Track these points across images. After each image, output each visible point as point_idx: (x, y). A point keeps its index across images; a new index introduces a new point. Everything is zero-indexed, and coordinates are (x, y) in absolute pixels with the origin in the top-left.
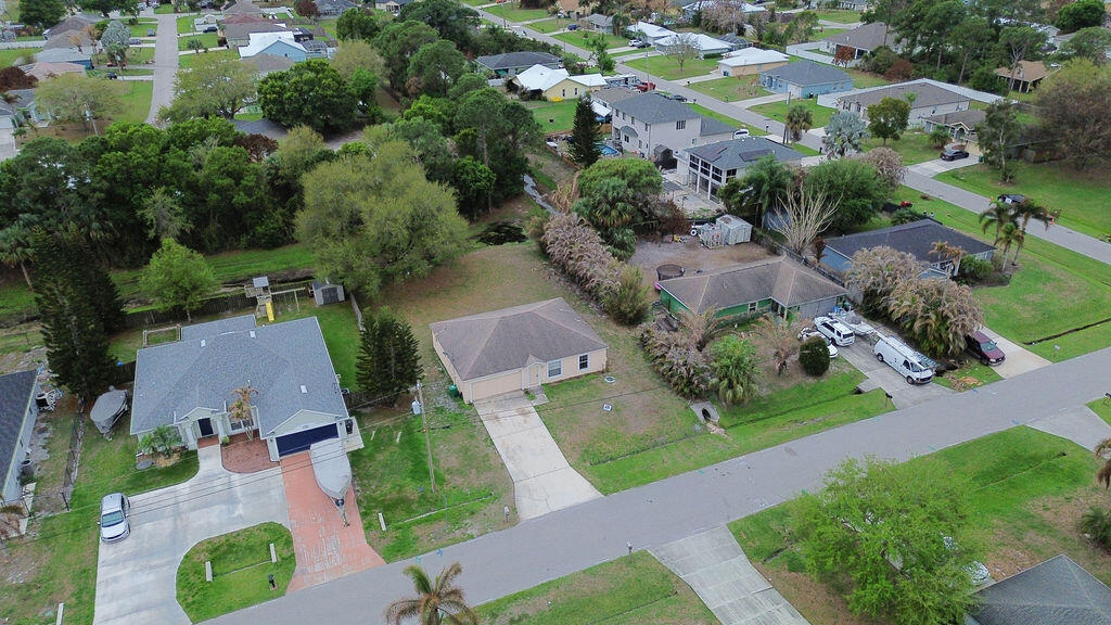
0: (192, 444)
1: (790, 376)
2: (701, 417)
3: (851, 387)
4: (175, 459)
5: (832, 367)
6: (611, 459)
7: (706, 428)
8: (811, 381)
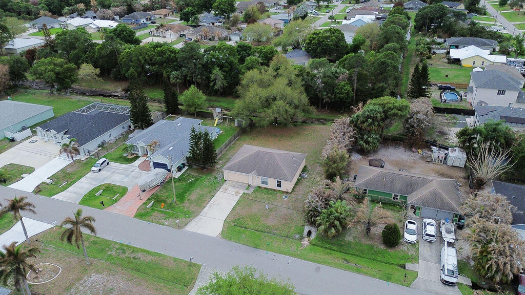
0: (140, 154)
1: (373, 239)
2: (306, 233)
3: (402, 262)
4: (133, 156)
5: (404, 248)
6: (246, 228)
7: (302, 238)
8: (382, 247)
